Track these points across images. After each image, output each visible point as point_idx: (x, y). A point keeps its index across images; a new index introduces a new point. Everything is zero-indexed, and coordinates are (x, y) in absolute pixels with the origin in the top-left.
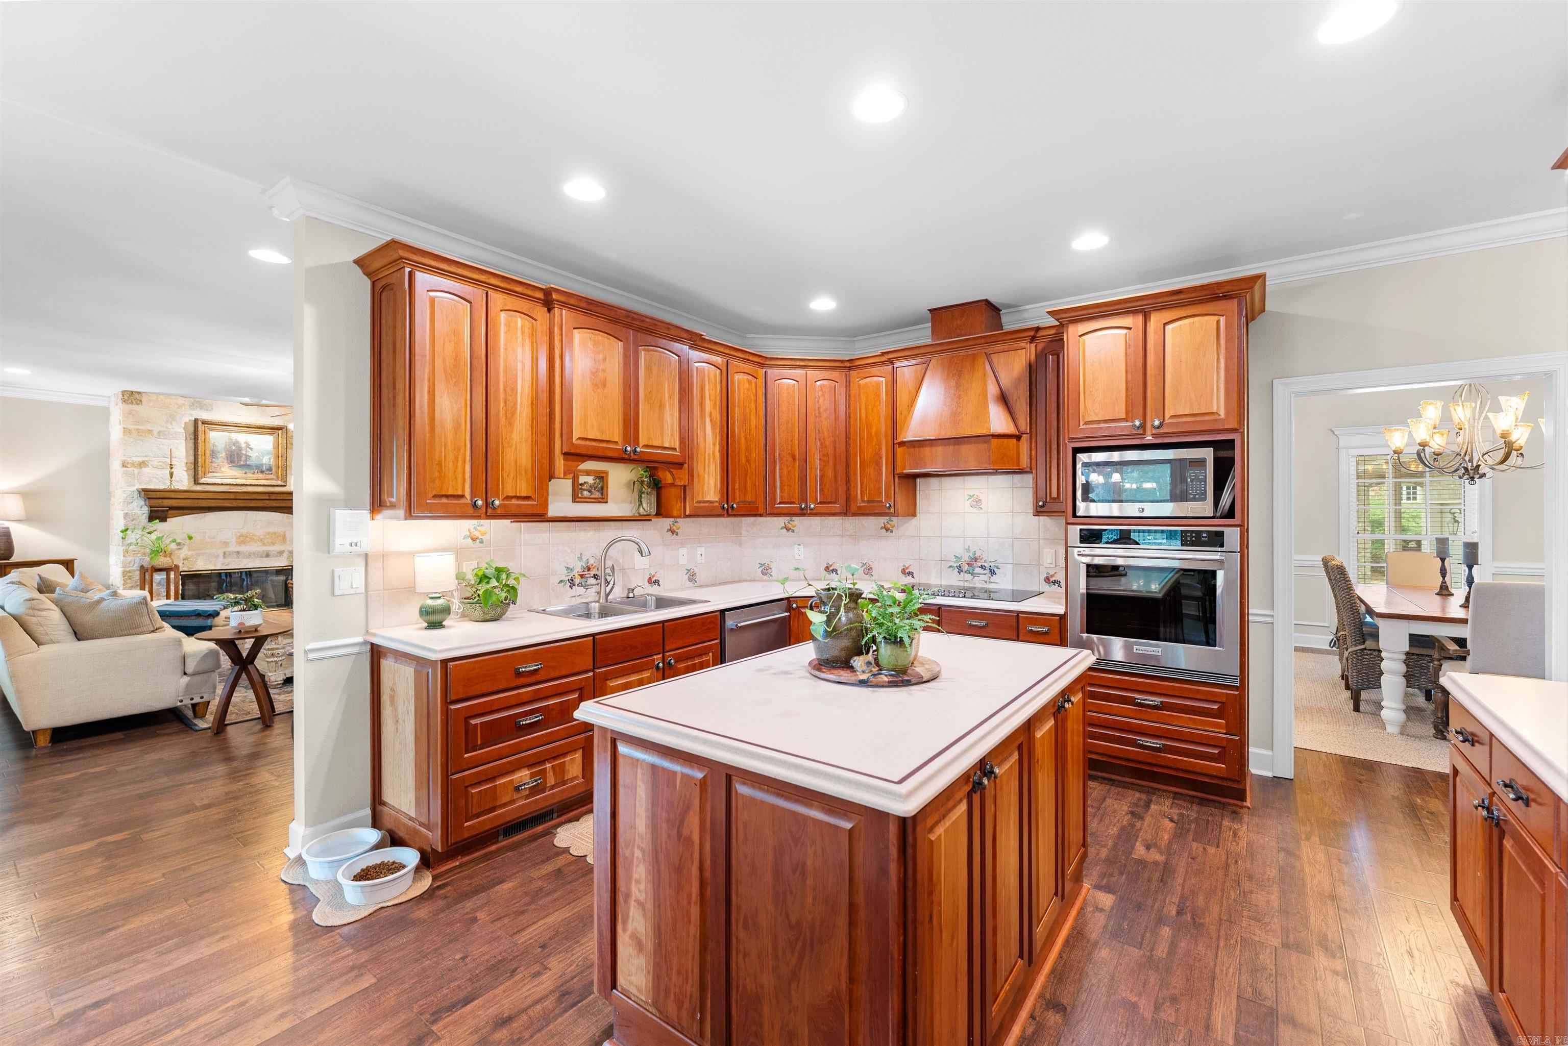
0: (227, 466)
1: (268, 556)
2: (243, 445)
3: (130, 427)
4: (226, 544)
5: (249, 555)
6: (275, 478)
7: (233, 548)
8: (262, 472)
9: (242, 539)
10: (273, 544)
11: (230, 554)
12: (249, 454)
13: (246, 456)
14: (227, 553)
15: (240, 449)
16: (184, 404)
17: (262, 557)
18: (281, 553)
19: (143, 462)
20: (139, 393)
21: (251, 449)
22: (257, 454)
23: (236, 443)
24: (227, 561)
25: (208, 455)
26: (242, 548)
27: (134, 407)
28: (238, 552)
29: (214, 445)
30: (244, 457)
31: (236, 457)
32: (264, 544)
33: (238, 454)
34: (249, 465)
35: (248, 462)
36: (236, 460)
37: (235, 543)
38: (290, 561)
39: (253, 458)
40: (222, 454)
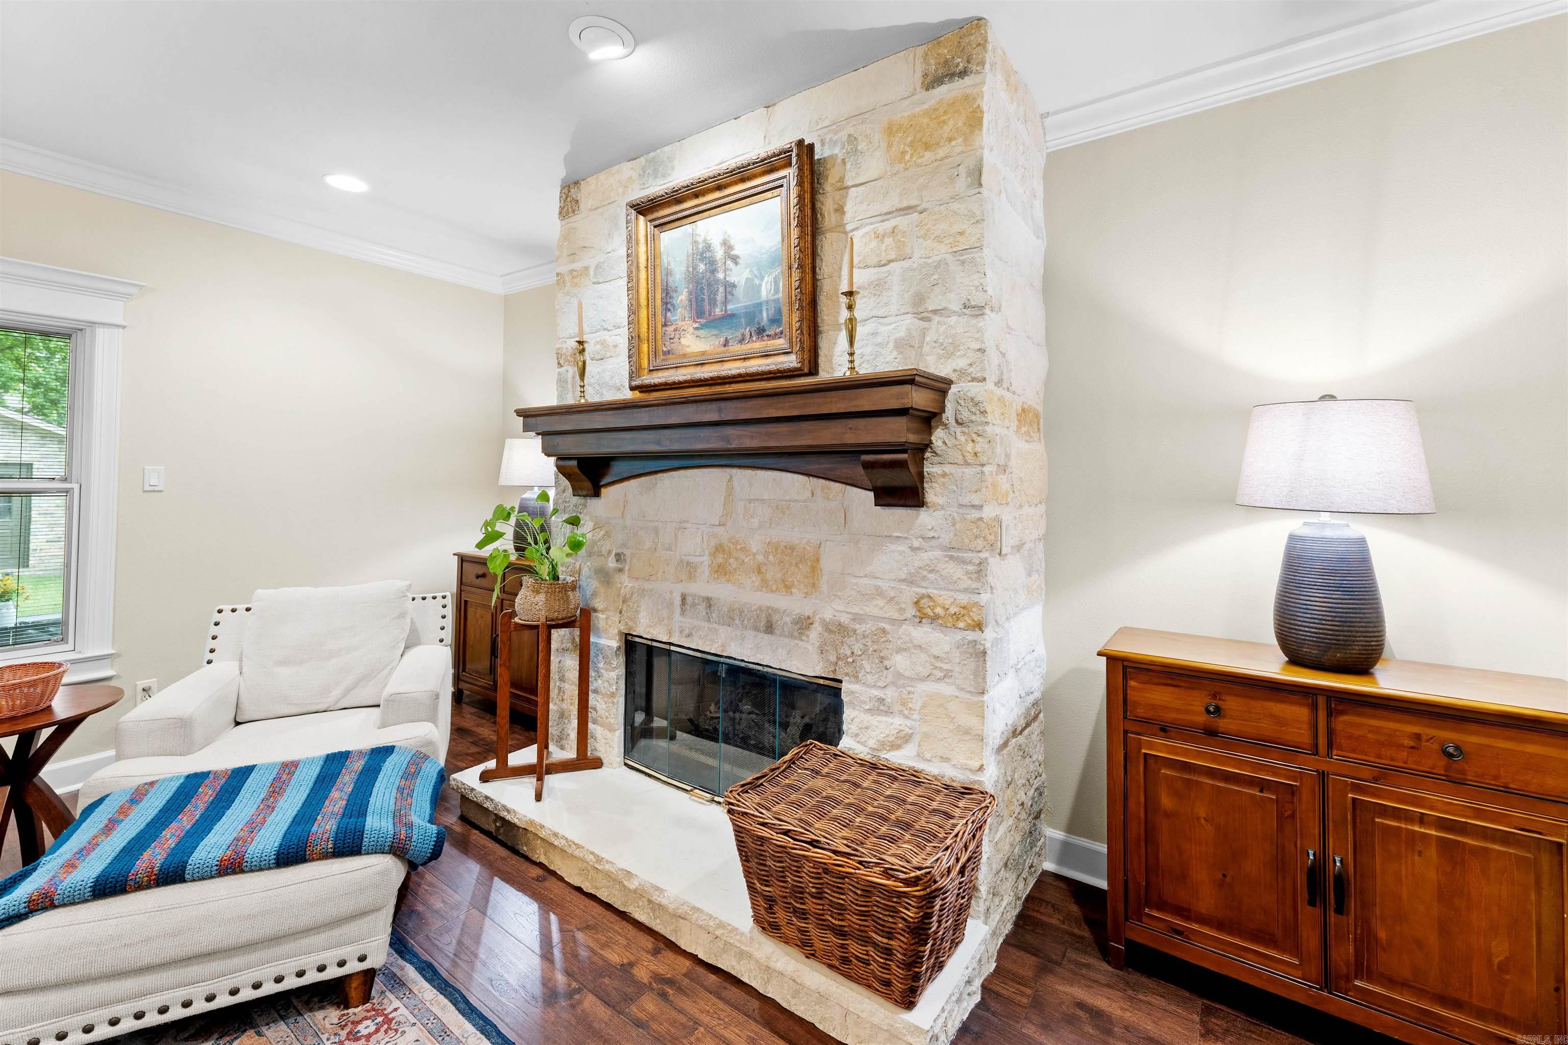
0: (689, 326)
1: (769, 628)
2: (719, 253)
3: (564, 269)
4: (690, 569)
5: (731, 617)
7: (701, 587)
8: (761, 331)
9: (720, 558)
10: (788, 588)
11: (693, 603)
12: (732, 279)
13: (726, 284)
14: (689, 602)
15: (712, 266)
16: (630, 178)
17: (756, 629)
18: (803, 624)
20: (578, 181)
21: (735, 259)
22: (746, 274)
23: (704, 254)
24: (688, 625)
25: (659, 304)
26: (722, 590)
27: (573, 220)
28: (710, 604)
29: (669, 273)
30: (721, 289)
32: (765, 583)
33: (709, 285)
34: (732, 316)
35: (730, 307)
36: (707, 307)
37: (707, 573)
38: (833, 658)
39: (739, 292)
40: (682, 297)
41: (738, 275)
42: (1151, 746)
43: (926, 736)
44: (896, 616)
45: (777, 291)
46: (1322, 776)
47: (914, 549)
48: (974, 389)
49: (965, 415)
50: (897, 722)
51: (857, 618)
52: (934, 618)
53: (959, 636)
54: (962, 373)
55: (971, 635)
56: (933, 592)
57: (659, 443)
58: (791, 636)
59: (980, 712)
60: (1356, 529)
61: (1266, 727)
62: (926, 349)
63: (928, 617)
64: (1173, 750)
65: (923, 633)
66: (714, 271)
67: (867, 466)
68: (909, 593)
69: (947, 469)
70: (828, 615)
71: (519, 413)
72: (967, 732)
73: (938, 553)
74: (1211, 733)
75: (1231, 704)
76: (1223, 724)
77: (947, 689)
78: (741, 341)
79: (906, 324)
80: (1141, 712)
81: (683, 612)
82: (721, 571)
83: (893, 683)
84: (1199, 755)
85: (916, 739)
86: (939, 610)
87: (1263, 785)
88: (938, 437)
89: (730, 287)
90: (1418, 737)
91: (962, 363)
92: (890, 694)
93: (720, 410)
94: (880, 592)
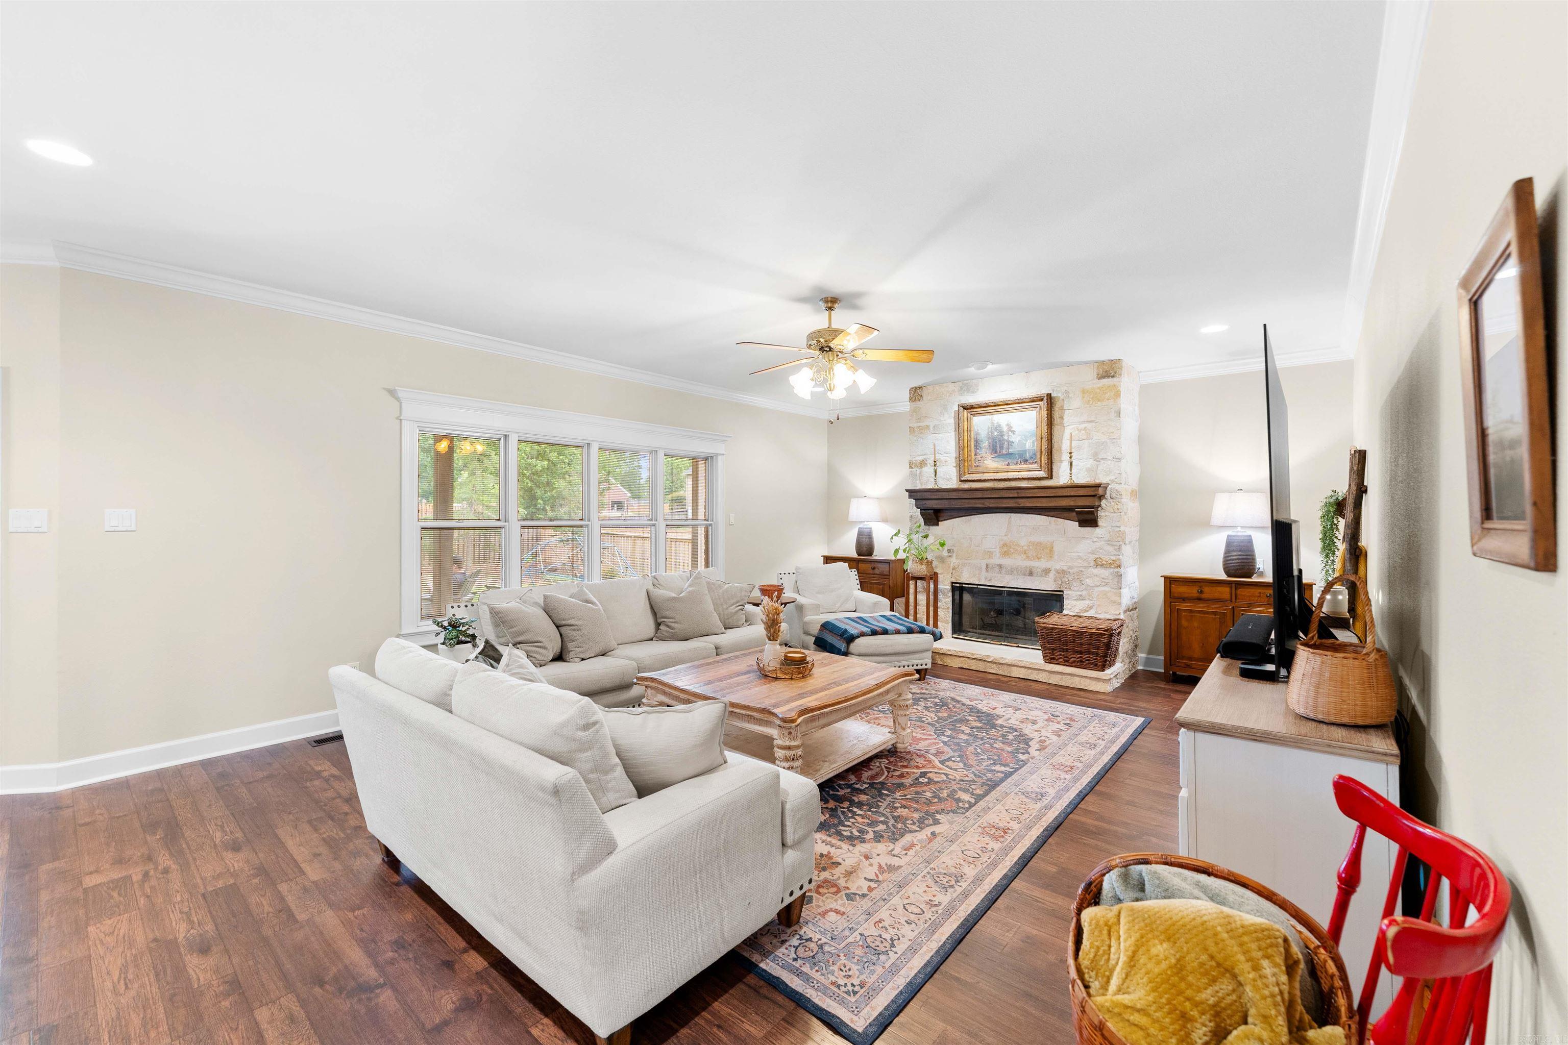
0: (990, 457)
1: (1031, 574)
2: (1005, 429)
3: (915, 425)
4: (990, 554)
5: (1011, 571)
6: (1039, 468)
7: (996, 560)
8: (1026, 461)
9: (1005, 549)
10: (1039, 559)
11: (992, 568)
12: (1011, 439)
13: (1008, 442)
14: (990, 566)
15: (1001, 434)
16: (954, 391)
17: (1025, 575)
18: (1047, 571)
19: (923, 461)
20: (920, 388)
21: (1013, 432)
22: (1019, 438)
23: (998, 428)
24: (989, 575)
25: (973, 446)
26: (1007, 562)
27: (918, 404)
28: (1000, 566)
29: (977, 434)
30: (1006, 443)
31: (998, 447)
32: (1028, 557)
33: (1000, 441)
34: (1011, 454)
35: (1011, 450)
36: (998, 450)
37: (998, 555)
38: (1060, 583)
39: (1015, 445)
40: (985, 444)
41: (1015, 439)
42: (1179, 606)
43: (1099, 605)
44: (1087, 565)
45: (1033, 446)
46: (1233, 608)
47: (1093, 542)
48: (1117, 487)
49: (1114, 495)
50: (1087, 602)
51: (1070, 567)
52: (1102, 565)
53: (1112, 570)
54: (1113, 481)
55: (1116, 570)
56: (1102, 556)
57: (983, 504)
58: (1041, 576)
59: (1120, 595)
60: (1249, 532)
61: (1217, 595)
62: (1098, 472)
63: (1099, 565)
64: (1187, 606)
65: (1099, 571)
66: (1002, 436)
67: (1078, 513)
68: (1093, 557)
69: (1107, 514)
70: (1058, 567)
71: (907, 490)
72: (1115, 602)
73: (1103, 543)
74: (1199, 599)
75: (1206, 589)
76: (1204, 596)
77: (1107, 589)
78: (1016, 464)
79: (1090, 463)
80: (1176, 595)
81: (987, 571)
82: (1005, 554)
83: (1085, 589)
84: (1195, 607)
85: (1095, 608)
86: (1104, 562)
87: (1215, 613)
88: (1103, 503)
89: (1010, 443)
90: (1260, 593)
91: (1113, 478)
92: (1084, 593)
93: (1018, 493)
94: (1080, 558)
